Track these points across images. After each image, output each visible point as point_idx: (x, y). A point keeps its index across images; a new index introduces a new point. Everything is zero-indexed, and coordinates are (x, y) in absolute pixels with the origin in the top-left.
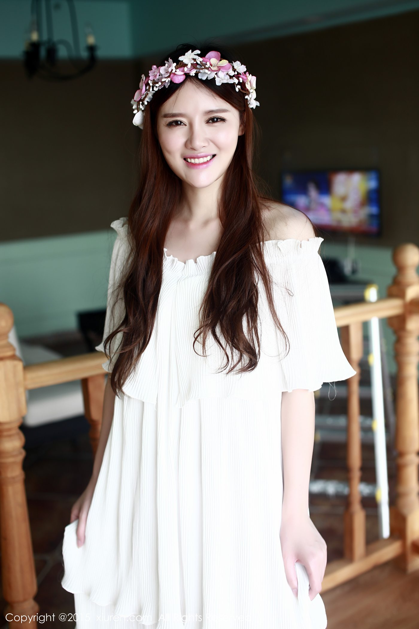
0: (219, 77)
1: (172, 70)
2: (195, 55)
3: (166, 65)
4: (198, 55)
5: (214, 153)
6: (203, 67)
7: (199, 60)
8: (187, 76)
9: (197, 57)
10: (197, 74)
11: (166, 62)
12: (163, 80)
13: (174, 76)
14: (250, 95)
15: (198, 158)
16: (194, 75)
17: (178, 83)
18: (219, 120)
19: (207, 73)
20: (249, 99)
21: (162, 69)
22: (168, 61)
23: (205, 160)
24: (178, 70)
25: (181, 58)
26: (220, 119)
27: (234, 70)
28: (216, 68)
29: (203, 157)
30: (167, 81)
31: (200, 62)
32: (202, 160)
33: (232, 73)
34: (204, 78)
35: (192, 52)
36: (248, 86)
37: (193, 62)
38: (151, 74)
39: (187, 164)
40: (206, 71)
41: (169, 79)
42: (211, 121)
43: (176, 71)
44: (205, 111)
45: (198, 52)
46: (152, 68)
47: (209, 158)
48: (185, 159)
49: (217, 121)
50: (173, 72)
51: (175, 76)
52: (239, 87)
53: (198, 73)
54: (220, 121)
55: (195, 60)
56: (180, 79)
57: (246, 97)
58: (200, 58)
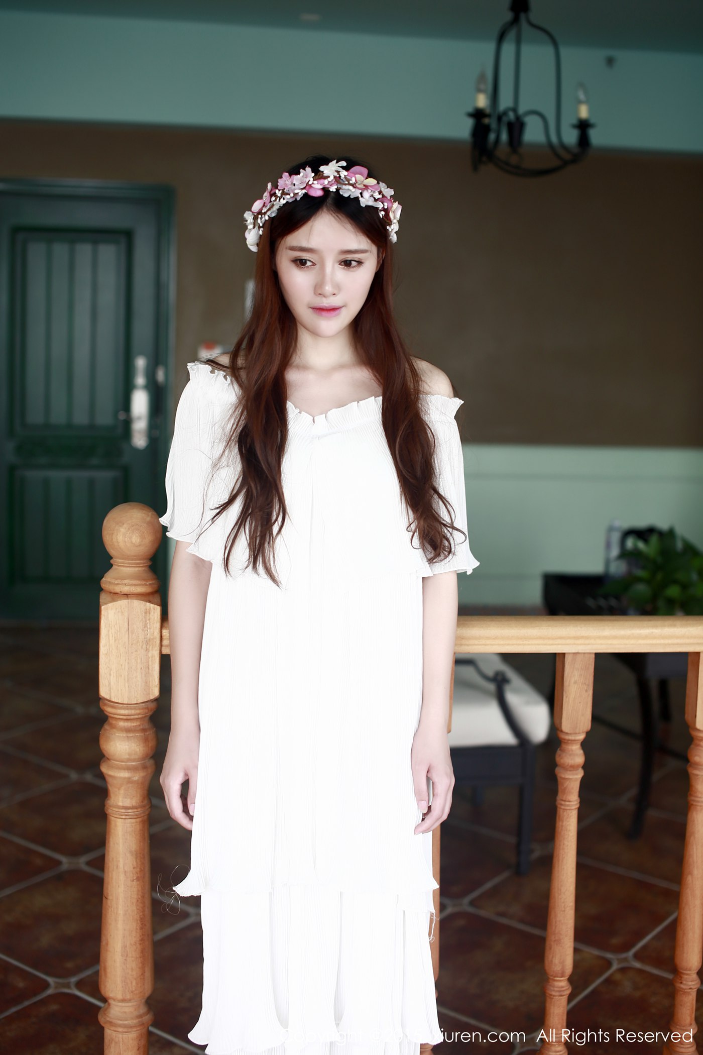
0: (363, 198)
1: (309, 181)
2: (339, 167)
3: (301, 174)
4: (343, 167)
6: (347, 183)
7: (344, 173)
8: (326, 191)
9: (340, 169)
11: (301, 170)
12: (296, 191)
13: (310, 188)
14: (392, 227)
16: (335, 190)
19: (351, 190)
20: (390, 230)
21: (296, 179)
22: (304, 169)
24: (315, 182)
25: (322, 168)
27: (380, 193)
28: (362, 186)
30: (300, 194)
31: (345, 176)
33: (377, 196)
35: (337, 163)
36: (391, 215)
37: (336, 174)
38: (281, 182)
40: (351, 188)
41: (304, 191)
43: (313, 183)
45: (344, 164)
46: (283, 176)
50: (310, 183)
51: (312, 188)
52: (383, 213)
55: (338, 172)
56: (318, 193)
57: (388, 228)
58: (344, 171)
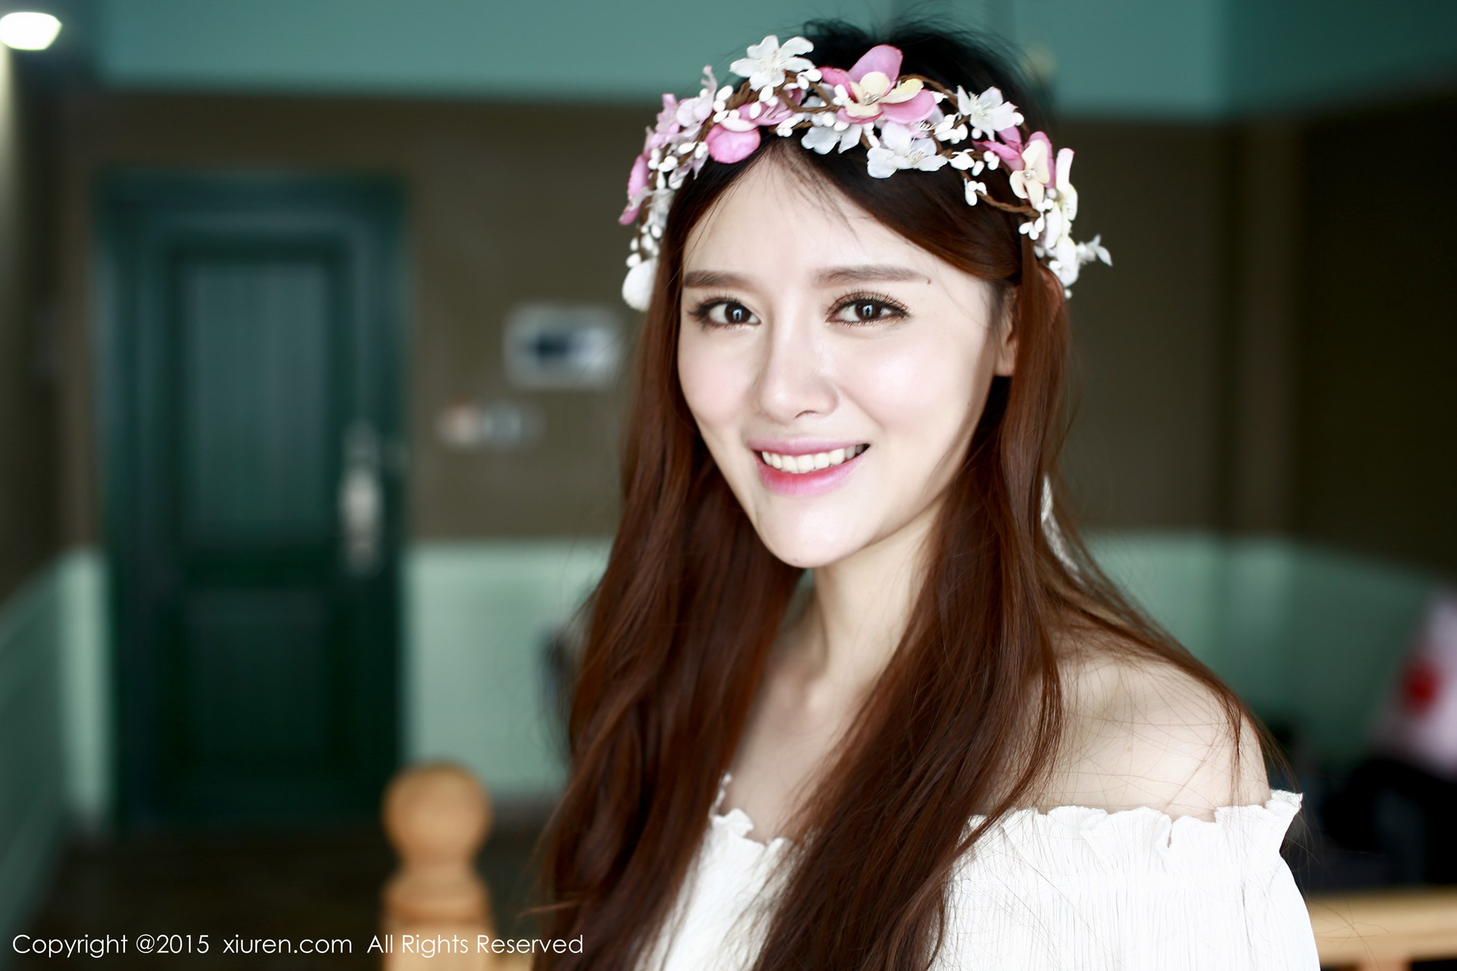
0: (884, 147)
1: (713, 113)
2: (791, 55)
5: (863, 438)
6: (822, 105)
7: (809, 75)
8: (767, 134)
9: (798, 64)
10: (800, 131)
13: (720, 134)
14: (1044, 223)
15: (796, 453)
16: (789, 133)
17: (730, 161)
18: (886, 312)
19: (835, 129)
20: (1036, 235)
23: (822, 461)
24: (734, 114)
26: (888, 306)
29: (814, 452)
31: (813, 83)
32: (805, 464)
34: (824, 148)
35: (779, 43)
36: (1026, 188)
39: (761, 471)
40: (834, 119)
41: (704, 147)
42: (850, 314)
43: (727, 118)
44: (818, 270)
45: (804, 45)
47: (837, 456)
48: (758, 454)
49: (876, 316)
50: (717, 119)
51: (724, 134)
52: (980, 186)
53: (807, 125)
54: (886, 317)
55: (791, 74)
56: (740, 146)
57: (1024, 228)
58: (809, 67)
